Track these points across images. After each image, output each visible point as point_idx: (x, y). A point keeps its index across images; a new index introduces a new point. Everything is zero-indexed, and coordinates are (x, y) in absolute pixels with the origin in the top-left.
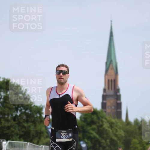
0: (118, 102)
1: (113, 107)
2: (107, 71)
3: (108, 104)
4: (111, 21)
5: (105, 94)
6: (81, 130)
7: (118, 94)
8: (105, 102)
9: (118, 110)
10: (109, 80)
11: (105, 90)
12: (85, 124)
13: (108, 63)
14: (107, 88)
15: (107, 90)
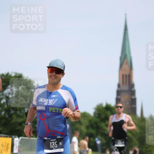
0: (133, 97)
1: (128, 103)
2: (121, 65)
3: (123, 99)
4: (126, 15)
5: (119, 89)
6: (95, 126)
7: (133, 89)
8: (119, 97)
9: (133, 106)
10: (123, 76)
11: (119, 86)
12: (98, 120)
13: (123, 58)
14: (121, 83)
15: (121, 86)
